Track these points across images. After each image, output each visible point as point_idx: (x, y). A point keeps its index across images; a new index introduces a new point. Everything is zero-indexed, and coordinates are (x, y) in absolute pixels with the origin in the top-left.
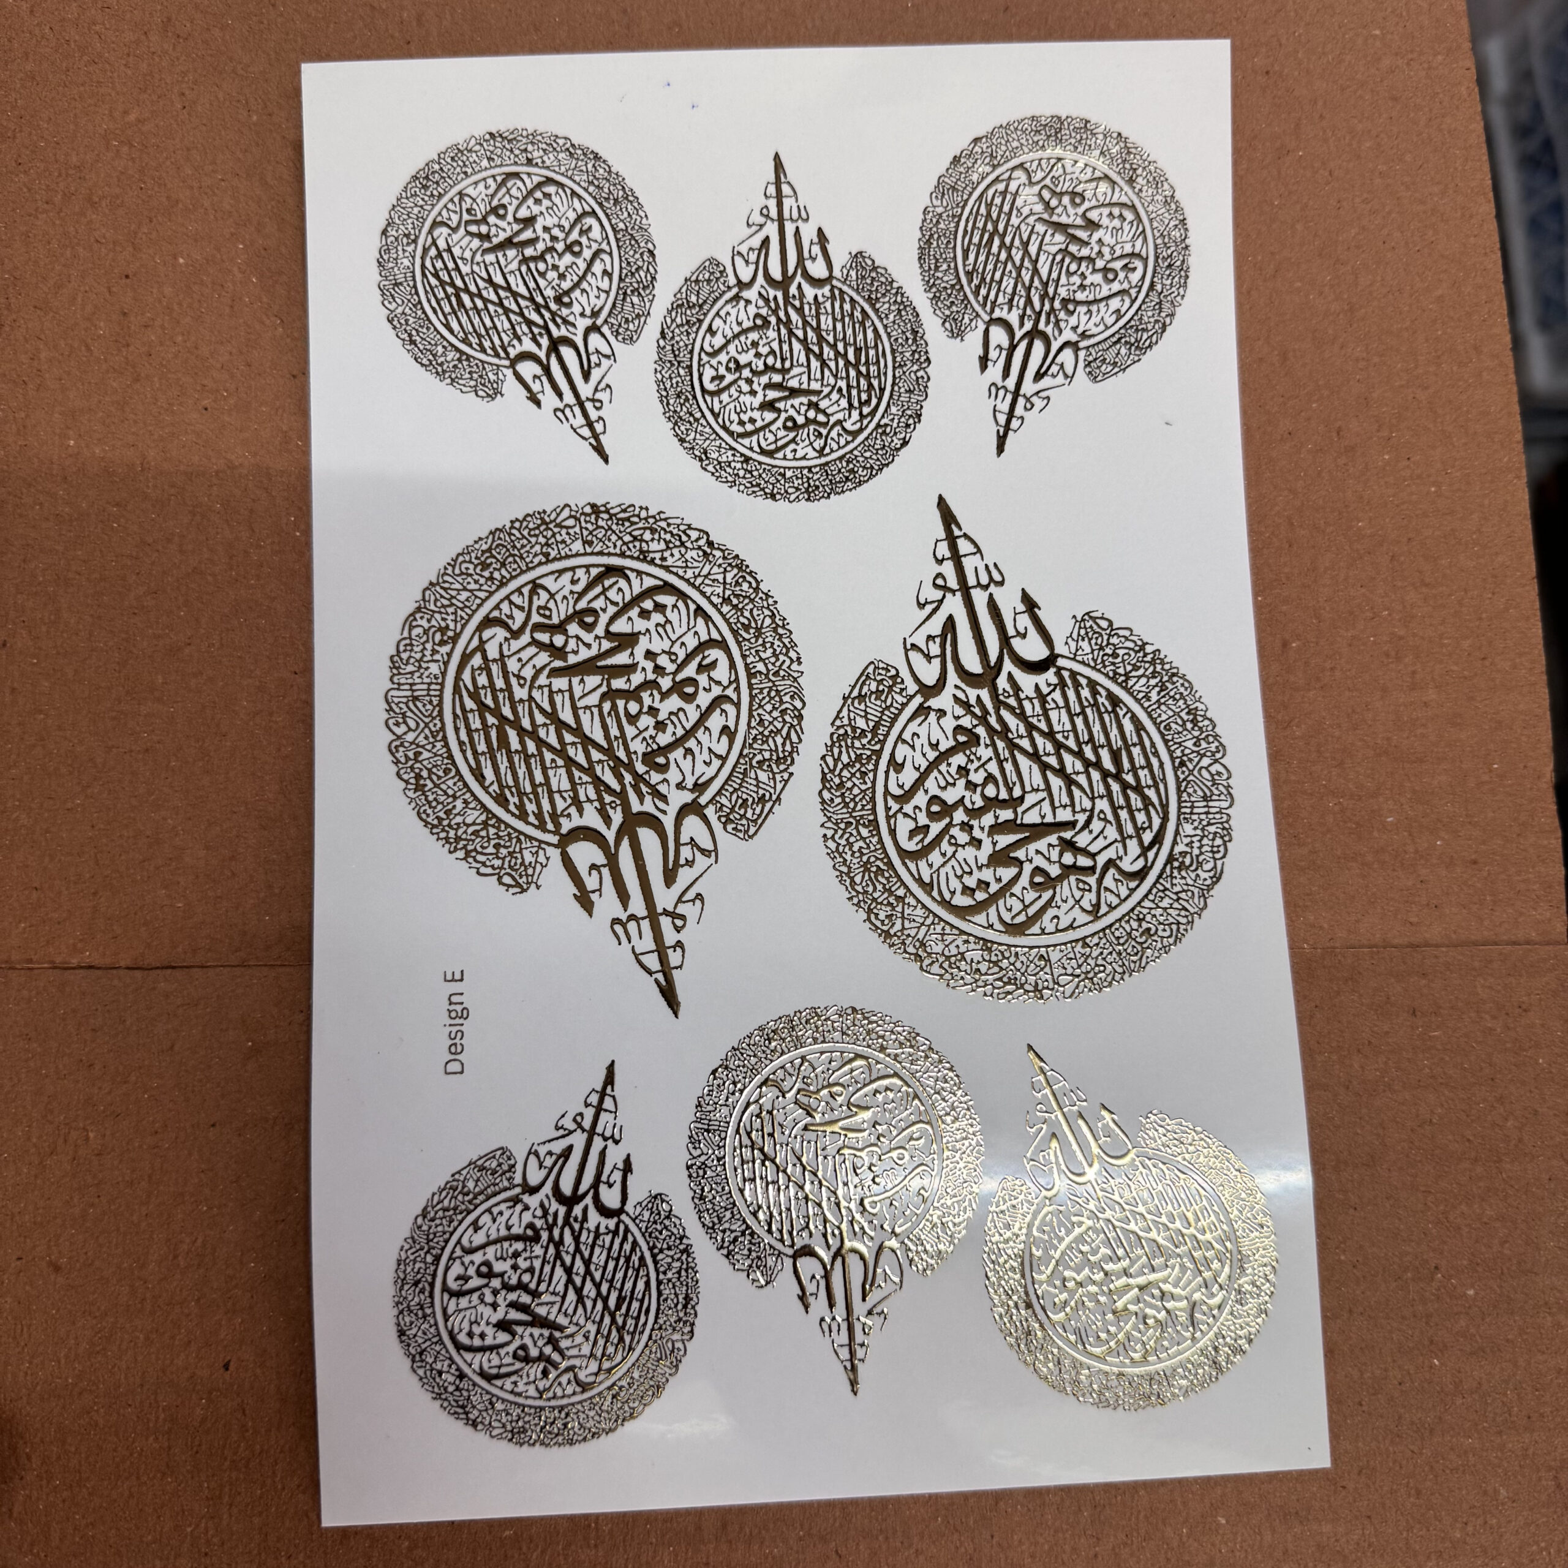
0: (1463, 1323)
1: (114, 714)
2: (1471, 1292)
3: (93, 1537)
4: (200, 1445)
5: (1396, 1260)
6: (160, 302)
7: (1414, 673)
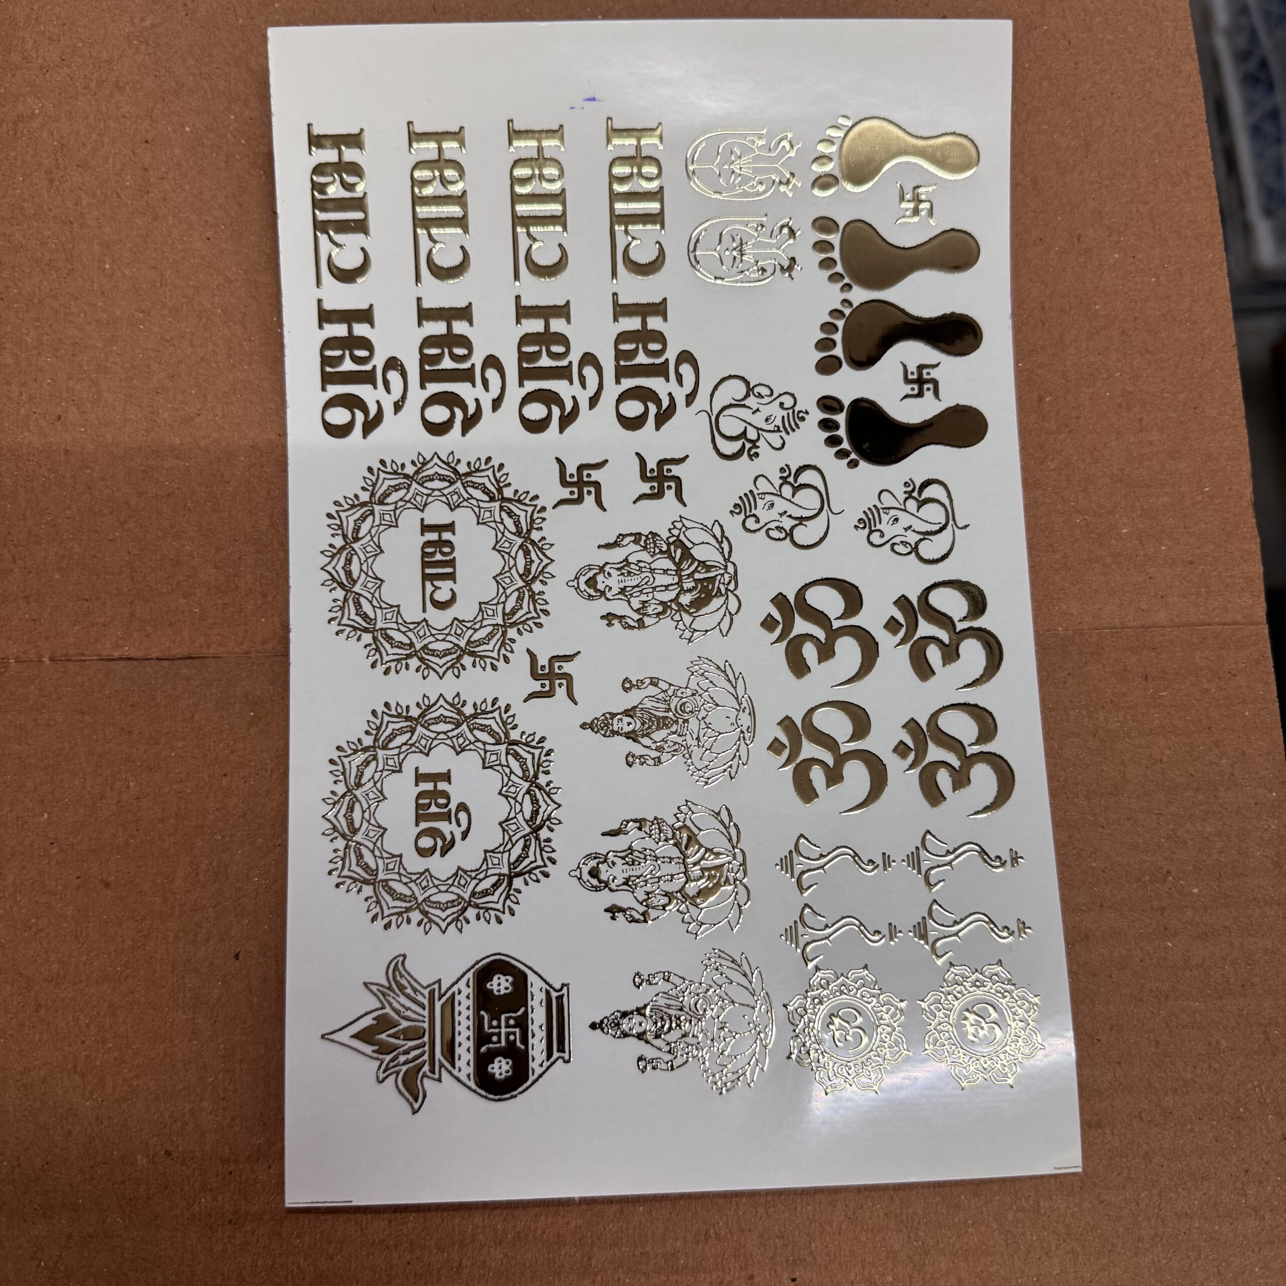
0: (1190, 913)
1: (143, 468)
2: (1196, 891)
3: (137, 1085)
4: (217, 1016)
5: (1136, 866)
6: (172, 160)
7: (1141, 419)
